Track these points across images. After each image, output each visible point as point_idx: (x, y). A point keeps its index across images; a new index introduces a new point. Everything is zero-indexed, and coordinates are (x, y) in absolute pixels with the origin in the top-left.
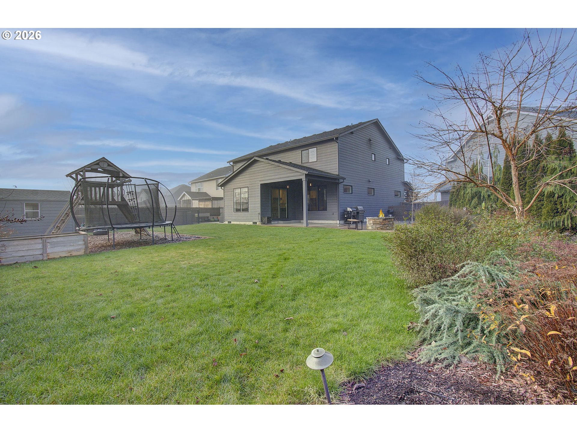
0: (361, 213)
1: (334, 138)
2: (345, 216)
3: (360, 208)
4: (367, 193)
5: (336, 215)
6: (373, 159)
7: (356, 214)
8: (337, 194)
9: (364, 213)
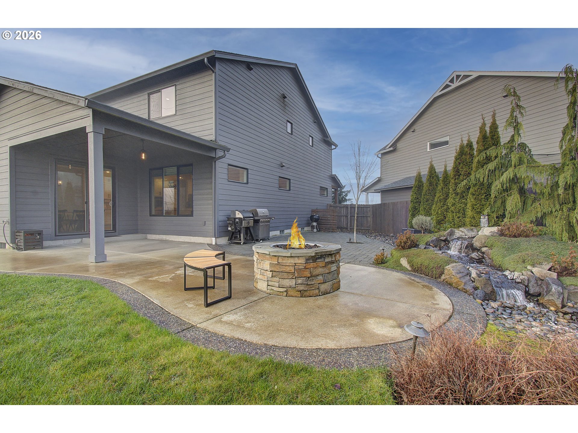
0: (262, 222)
1: (206, 60)
2: (229, 229)
3: (262, 211)
4: (277, 186)
5: (210, 227)
6: (289, 131)
7: (251, 223)
8: (211, 183)
9: (269, 221)
